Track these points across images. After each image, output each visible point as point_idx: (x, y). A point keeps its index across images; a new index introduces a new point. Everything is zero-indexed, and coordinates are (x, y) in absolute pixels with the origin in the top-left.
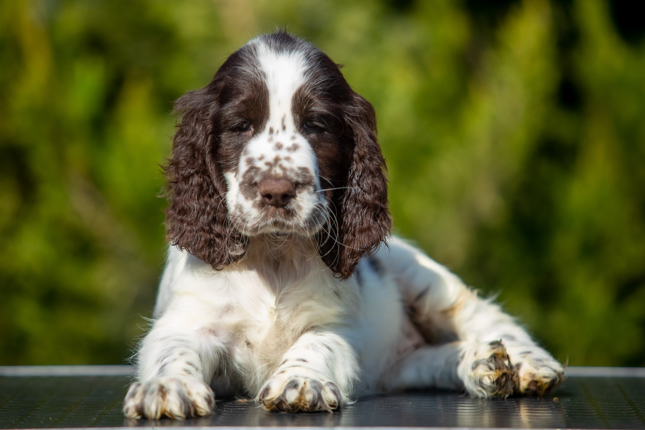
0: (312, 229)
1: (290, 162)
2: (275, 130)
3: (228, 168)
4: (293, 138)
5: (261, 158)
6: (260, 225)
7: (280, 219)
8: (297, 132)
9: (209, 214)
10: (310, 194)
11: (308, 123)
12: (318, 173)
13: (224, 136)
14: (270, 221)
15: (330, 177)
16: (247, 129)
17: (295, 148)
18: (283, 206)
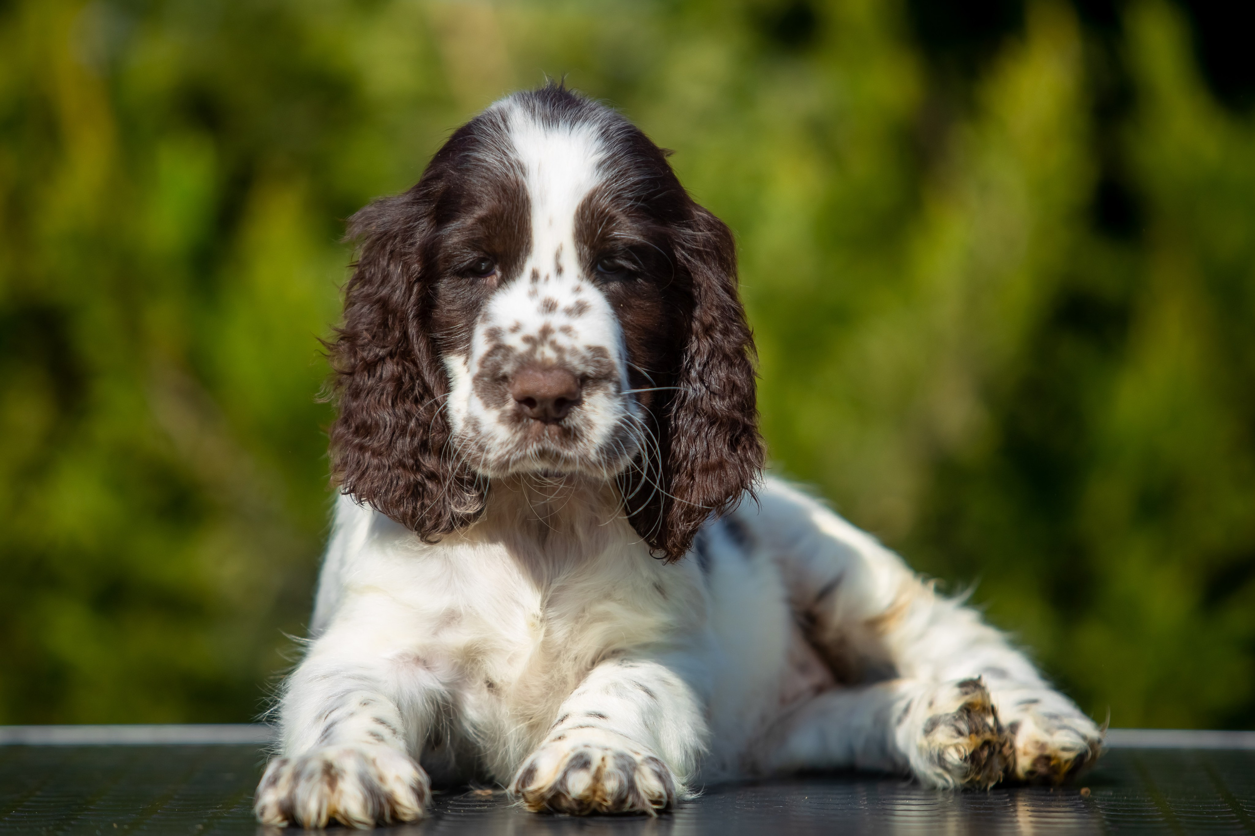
0: (612, 466)
1: (570, 336)
2: (542, 275)
3: (451, 347)
4: (578, 290)
5: (515, 329)
6: (513, 457)
7: (552, 446)
8: (585, 280)
9: (413, 435)
10: (609, 398)
11: (606, 262)
12: (624, 357)
13: (444, 286)
14: (533, 448)
15: (646, 364)
16: (487, 273)
17: (580, 309)
18: (557, 421)
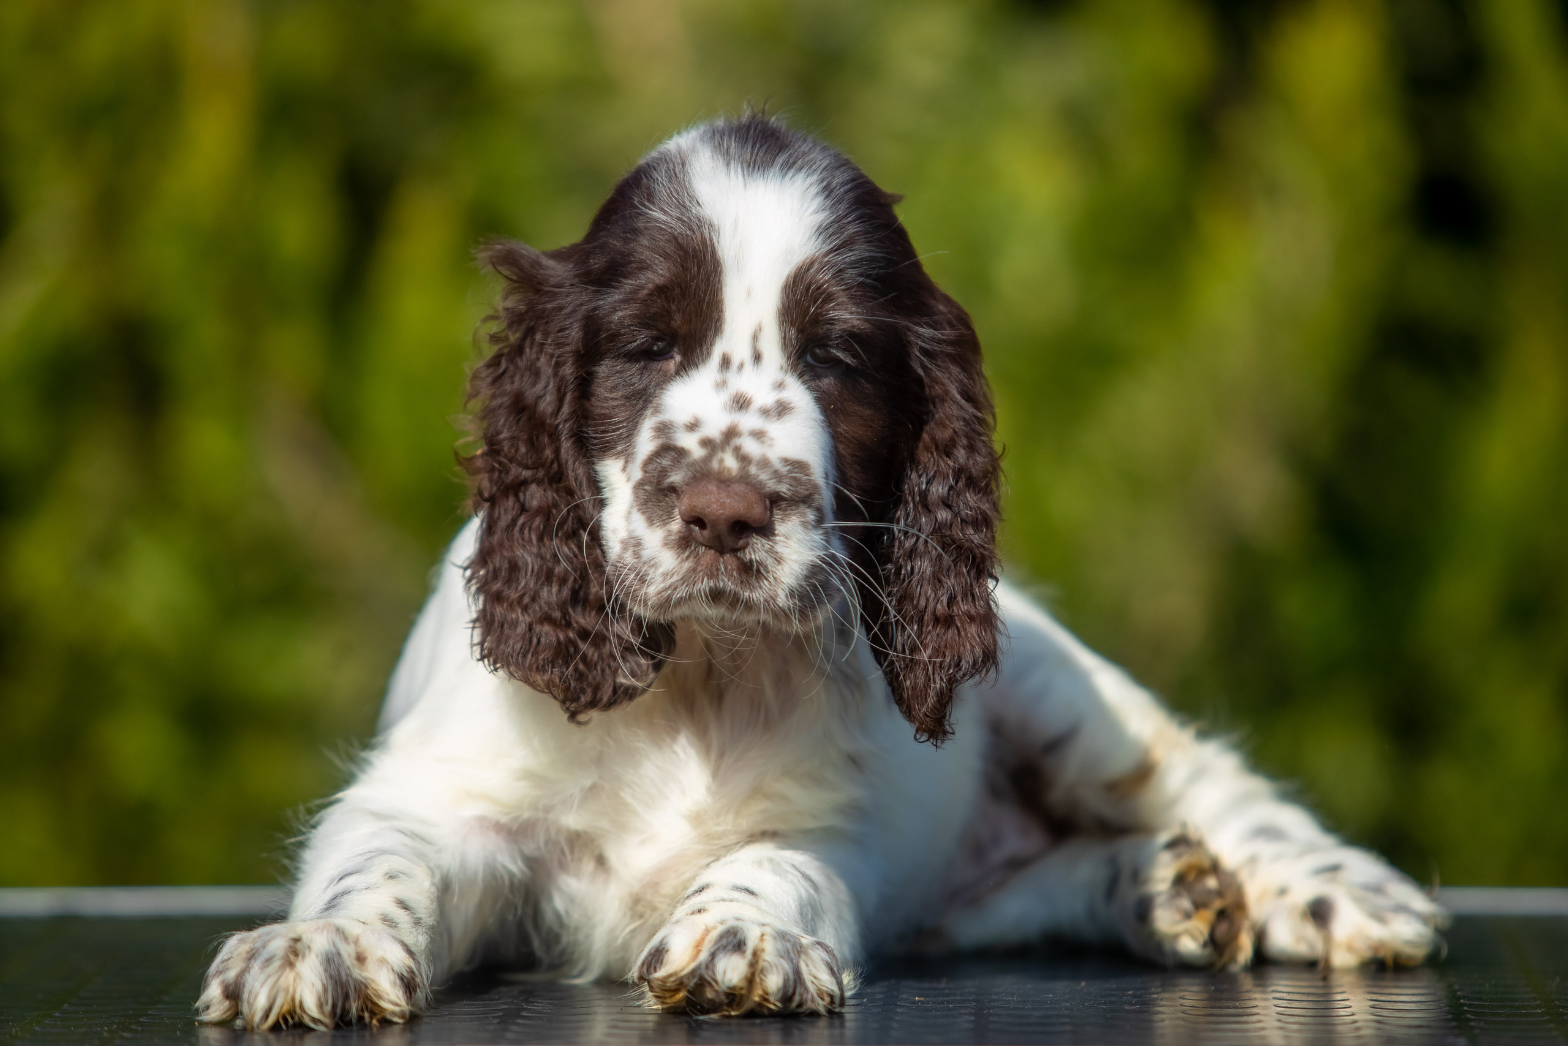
0: (807, 616)
1: (763, 442)
2: (735, 361)
3: (606, 449)
4: (780, 386)
5: (693, 426)
6: (677, 595)
7: (728, 584)
8: (789, 374)
10: (806, 528)
11: (818, 351)
12: (831, 477)
13: (603, 369)
14: (704, 585)
15: (862, 491)
16: (663, 355)
17: (782, 410)
18: (735, 551)
